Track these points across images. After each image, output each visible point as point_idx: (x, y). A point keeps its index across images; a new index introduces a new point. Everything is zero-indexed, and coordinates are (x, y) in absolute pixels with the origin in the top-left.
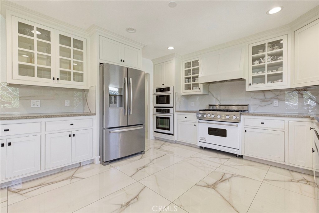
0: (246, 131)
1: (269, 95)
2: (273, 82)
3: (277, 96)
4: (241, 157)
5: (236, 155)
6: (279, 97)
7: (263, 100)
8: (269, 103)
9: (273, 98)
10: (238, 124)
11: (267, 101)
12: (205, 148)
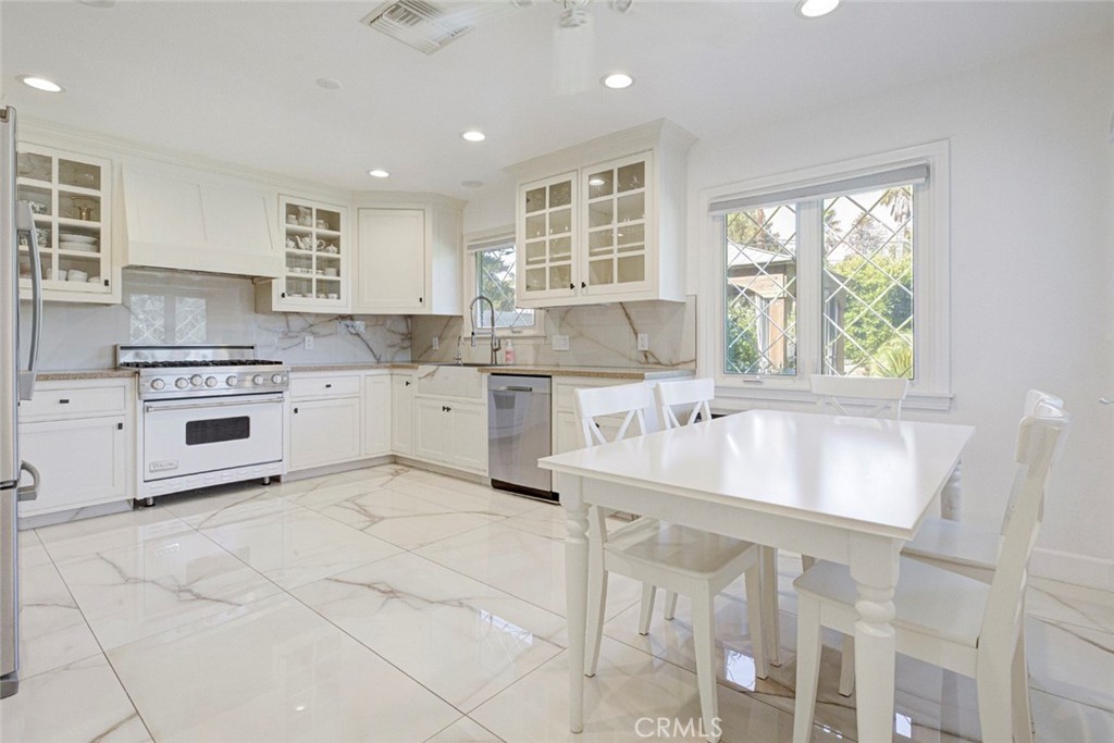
0: (296, 411)
1: (296, 323)
2: (327, 297)
3: (311, 325)
4: (275, 480)
5: (263, 479)
6: (315, 329)
7: (286, 335)
8: (296, 341)
9: (303, 330)
10: (280, 395)
11: (291, 337)
12: (155, 498)
